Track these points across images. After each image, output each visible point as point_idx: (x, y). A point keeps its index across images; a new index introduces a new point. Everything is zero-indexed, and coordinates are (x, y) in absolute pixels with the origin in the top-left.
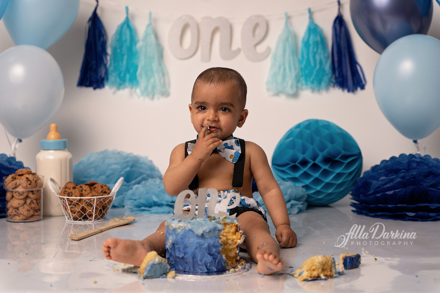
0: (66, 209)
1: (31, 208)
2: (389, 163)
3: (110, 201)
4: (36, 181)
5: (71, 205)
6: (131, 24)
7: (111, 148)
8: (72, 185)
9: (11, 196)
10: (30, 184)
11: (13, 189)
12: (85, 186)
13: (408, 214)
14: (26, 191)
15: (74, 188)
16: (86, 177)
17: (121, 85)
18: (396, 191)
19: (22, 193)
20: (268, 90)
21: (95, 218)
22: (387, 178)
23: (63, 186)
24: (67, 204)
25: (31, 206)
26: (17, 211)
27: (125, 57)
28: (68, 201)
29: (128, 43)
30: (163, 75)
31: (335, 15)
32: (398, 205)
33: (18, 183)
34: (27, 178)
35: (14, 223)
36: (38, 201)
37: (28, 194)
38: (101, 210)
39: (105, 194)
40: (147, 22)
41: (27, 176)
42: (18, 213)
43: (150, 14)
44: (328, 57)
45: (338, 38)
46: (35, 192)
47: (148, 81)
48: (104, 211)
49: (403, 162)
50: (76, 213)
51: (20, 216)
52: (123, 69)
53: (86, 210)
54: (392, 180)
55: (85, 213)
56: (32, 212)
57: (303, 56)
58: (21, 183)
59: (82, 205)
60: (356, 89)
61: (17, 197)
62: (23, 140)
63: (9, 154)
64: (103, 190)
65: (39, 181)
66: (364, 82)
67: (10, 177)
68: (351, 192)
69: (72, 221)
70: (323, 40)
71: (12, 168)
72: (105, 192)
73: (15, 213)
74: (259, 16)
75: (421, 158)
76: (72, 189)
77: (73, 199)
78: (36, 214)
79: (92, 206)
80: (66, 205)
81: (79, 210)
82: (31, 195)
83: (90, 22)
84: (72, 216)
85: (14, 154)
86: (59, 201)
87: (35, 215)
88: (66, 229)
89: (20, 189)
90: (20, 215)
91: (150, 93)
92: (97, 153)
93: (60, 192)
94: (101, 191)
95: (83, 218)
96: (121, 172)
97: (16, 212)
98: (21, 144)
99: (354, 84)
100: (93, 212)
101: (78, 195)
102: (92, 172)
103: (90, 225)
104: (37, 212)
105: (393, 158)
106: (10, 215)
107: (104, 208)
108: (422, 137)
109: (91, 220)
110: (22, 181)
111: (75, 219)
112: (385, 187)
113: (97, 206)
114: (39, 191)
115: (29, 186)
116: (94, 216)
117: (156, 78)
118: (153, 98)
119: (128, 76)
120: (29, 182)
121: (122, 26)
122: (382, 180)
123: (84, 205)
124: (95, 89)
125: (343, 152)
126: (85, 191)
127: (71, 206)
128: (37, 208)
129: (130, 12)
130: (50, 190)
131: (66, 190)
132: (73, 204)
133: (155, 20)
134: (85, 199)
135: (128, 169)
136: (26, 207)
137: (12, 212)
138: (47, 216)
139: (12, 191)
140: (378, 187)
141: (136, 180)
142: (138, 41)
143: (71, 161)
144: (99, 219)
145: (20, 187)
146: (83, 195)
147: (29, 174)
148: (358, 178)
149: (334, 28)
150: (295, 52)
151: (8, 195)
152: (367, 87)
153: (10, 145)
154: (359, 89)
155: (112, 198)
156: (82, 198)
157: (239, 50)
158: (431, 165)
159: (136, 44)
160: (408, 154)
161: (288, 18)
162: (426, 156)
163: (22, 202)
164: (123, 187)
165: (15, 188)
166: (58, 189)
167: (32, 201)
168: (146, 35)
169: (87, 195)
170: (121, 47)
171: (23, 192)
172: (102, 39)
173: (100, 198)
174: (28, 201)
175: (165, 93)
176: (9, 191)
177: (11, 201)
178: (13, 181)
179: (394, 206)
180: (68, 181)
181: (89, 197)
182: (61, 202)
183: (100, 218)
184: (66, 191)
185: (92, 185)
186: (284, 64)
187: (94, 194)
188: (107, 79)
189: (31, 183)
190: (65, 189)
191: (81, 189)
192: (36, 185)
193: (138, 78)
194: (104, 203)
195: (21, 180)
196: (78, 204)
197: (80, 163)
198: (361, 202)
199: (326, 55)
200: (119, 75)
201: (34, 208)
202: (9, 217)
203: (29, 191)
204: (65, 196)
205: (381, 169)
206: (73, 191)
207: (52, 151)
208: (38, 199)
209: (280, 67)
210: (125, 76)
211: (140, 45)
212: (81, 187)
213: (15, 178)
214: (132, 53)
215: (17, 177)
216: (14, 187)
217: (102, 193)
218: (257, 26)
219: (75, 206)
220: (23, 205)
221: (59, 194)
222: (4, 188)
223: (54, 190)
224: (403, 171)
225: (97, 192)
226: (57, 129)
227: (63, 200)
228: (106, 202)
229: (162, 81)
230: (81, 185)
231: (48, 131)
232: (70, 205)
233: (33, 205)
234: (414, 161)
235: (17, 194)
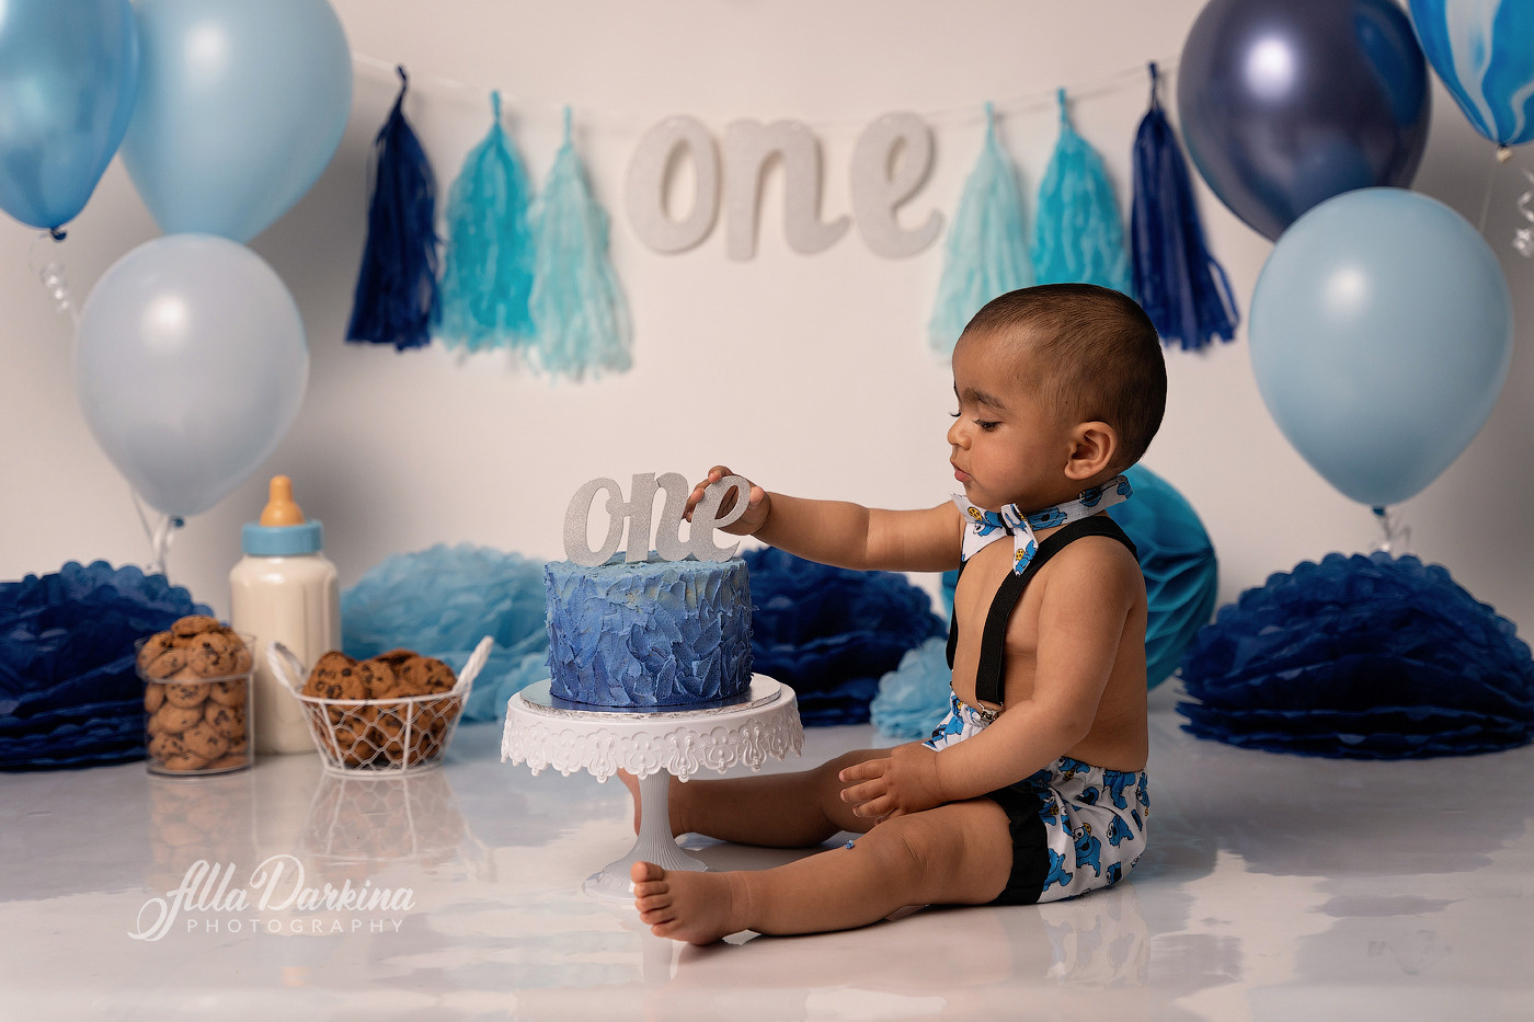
0: (323, 734)
1: (221, 734)
2: (1293, 583)
3: (455, 709)
4: (232, 654)
5: (338, 723)
6: (508, 146)
7: (452, 541)
8: (340, 665)
9: (161, 699)
10: (216, 663)
11: (165, 677)
12: (377, 664)
13: (1343, 737)
14: (204, 685)
15: (347, 673)
16: (379, 632)
17: (480, 333)
18: (1309, 668)
19: (192, 690)
20: (936, 345)
21: (412, 759)
22: (1282, 630)
23: (313, 665)
24: (328, 722)
25: (218, 728)
26: (179, 743)
27: (493, 251)
28: (328, 711)
29: (501, 206)
30: (611, 302)
31: (1140, 108)
32: (1315, 712)
33: (180, 660)
34: (207, 646)
35: (169, 780)
36: (241, 711)
37: (211, 690)
38: (426, 737)
39: (440, 689)
40: (557, 140)
41: (206, 638)
42: (181, 748)
43: (568, 115)
44: (1121, 241)
45: (1151, 184)
46: (231, 685)
47: (565, 323)
48: (435, 736)
49: (1332, 579)
50: (354, 748)
51: (187, 758)
52: (487, 286)
53: (381, 736)
54: (1297, 637)
55: (380, 746)
56: (222, 746)
57: (1042, 240)
58: (189, 659)
59: (369, 725)
60: (1209, 340)
61: (178, 701)
62: (188, 521)
63: (148, 565)
64: (432, 677)
65: (240, 655)
66: (1231, 318)
67: (156, 641)
68: (1179, 672)
69: (343, 770)
70: (1104, 188)
71: (160, 612)
72: (439, 684)
73: (173, 750)
74: (906, 117)
75: (1388, 567)
76: (339, 676)
77: (344, 706)
78: (235, 750)
79: (399, 725)
80: (323, 722)
81: (363, 738)
82: (219, 695)
83: (383, 144)
84: (343, 755)
85: (162, 564)
86: (303, 710)
87: (232, 755)
88: (325, 794)
89: (187, 679)
90: (190, 755)
91: (572, 360)
92: (412, 555)
93: (304, 682)
94: (425, 679)
95: (375, 763)
96: (483, 615)
97: (175, 744)
98: (181, 531)
99: (1200, 325)
100: (403, 742)
101: (359, 695)
102: (398, 616)
103: (396, 783)
104: (237, 743)
105: (1304, 568)
106: (159, 754)
107: (437, 729)
108: (1399, 495)
109: (397, 767)
110: (193, 652)
111: (352, 764)
112: (1275, 656)
113: (415, 726)
114: (241, 682)
115: (212, 668)
116: (406, 755)
117: (589, 315)
118: (580, 377)
119: (501, 309)
120: (213, 657)
121: (480, 155)
122: (1269, 636)
123: (376, 723)
124: (400, 348)
125: (1156, 549)
126: (380, 679)
127: (339, 726)
128: (239, 732)
129: (504, 108)
130: (275, 678)
131: (324, 678)
132: (343, 719)
133: (584, 132)
134: (381, 706)
135: (506, 605)
136: (206, 731)
137: (164, 747)
138: (266, 753)
139: (163, 685)
140: (1257, 658)
141: (533, 639)
142: (532, 199)
143: (334, 586)
144: (421, 763)
145: (187, 670)
146: (374, 694)
147: (211, 632)
148: (1205, 626)
149: (1139, 151)
150: (1017, 225)
151: (152, 697)
152: (1241, 332)
153: (149, 534)
154: (1216, 340)
155: (460, 701)
156: (371, 702)
157: (844, 223)
158: (1415, 587)
159: (524, 207)
160: (1348, 553)
161: (996, 118)
162: (1405, 558)
163: (193, 715)
164: (494, 661)
165: (172, 674)
166: (298, 673)
167: (222, 713)
168: (557, 183)
169: (386, 693)
170: (480, 219)
171: (196, 687)
172: (420, 194)
173: (424, 703)
174: (212, 713)
175: (619, 361)
176: (154, 684)
177: (161, 712)
178: (164, 652)
179: (1302, 713)
180: (327, 649)
181: (390, 698)
182: (307, 712)
183: (426, 761)
184: (320, 682)
185: (397, 661)
186: (983, 268)
187: (406, 691)
188: (439, 319)
189: (219, 658)
190: (319, 675)
191: (367, 674)
192: (234, 666)
193: (534, 314)
194: (436, 716)
195: (189, 652)
196: (358, 720)
197: (360, 588)
198: (1209, 701)
199: (1114, 236)
200: (475, 304)
201: (228, 732)
202: (155, 760)
203: (212, 684)
204: (318, 696)
205: (1265, 603)
206: (344, 682)
207: (278, 561)
208: (239, 708)
209: (970, 278)
210: (492, 309)
211: (536, 210)
212: (367, 668)
213: (171, 646)
214: (513, 237)
215: (177, 641)
216: (168, 670)
217: (429, 688)
218: (897, 146)
219: (351, 726)
220: (196, 726)
221: (300, 690)
222: (139, 675)
223: (287, 677)
224: (1330, 608)
225: (414, 683)
226: (293, 494)
227: (312, 708)
228: (441, 714)
229: (608, 322)
230: (367, 662)
231: (262, 499)
232: (335, 723)
233: (225, 726)
234: (1363, 577)
235: (178, 691)
